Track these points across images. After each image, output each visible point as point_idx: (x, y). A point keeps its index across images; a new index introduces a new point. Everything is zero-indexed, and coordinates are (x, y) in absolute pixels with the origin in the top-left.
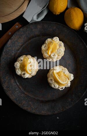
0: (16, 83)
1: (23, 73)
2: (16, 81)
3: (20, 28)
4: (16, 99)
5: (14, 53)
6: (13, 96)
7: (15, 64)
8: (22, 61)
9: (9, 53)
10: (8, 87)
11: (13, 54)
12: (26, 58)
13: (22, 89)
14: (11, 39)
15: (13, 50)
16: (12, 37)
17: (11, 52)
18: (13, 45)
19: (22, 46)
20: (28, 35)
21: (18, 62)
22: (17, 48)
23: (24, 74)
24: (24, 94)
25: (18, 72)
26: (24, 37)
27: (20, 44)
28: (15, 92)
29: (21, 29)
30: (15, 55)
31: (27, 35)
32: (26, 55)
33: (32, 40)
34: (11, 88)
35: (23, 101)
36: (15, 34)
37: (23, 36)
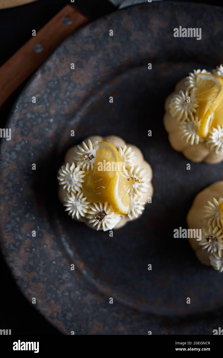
0: (62, 248)
1: (95, 210)
2: (63, 239)
3: (82, 26)
4: (64, 316)
5: (55, 127)
6: (53, 302)
7: (64, 172)
8: (93, 161)
9: (36, 130)
10: (32, 269)
11: (50, 133)
12: (108, 148)
13: (84, 272)
14: (43, 72)
15: (49, 117)
16: (49, 64)
17: (42, 122)
18: (50, 94)
19: (85, 99)
20: (112, 55)
21: (73, 166)
22: (67, 109)
23: (101, 216)
24: (95, 291)
25: (74, 207)
26: (94, 63)
27: (80, 93)
28: (58, 288)
29: (86, 32)
30: (58, 135)
31: (108, 55)
32: (105, 135)
33: (125, 76)
34: (41, 273)
35: (90, 323)
36: (60, 50)
37: (93, 60)
